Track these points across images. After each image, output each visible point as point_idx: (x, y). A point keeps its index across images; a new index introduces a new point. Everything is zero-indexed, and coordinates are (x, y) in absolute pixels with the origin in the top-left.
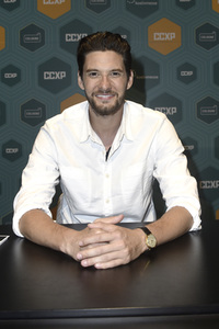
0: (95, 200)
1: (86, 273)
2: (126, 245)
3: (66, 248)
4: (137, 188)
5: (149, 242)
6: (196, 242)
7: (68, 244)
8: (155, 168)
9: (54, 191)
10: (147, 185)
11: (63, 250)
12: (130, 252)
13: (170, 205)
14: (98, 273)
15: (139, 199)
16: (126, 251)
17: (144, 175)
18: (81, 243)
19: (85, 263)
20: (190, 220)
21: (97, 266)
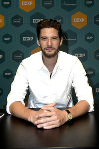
0: (45, 97)
1: (39, 131)
2: (58, 118)
3: (31, 119)
4: (65, 92)
5: (69, 117)
6: (92, 117)
7: (32, 118)
8: (73, 82)
9: (26, 93)
10: (69, 90)
11: (29, 120)
12: (60, 121)
13: (79, 99)
14: (45, 131)
15: (65, 97)
16: (58, 121)
17: (68, 85)
18: (37, 117)
19: (39, 126)
20: (89, 106)
21: (45, 128)
